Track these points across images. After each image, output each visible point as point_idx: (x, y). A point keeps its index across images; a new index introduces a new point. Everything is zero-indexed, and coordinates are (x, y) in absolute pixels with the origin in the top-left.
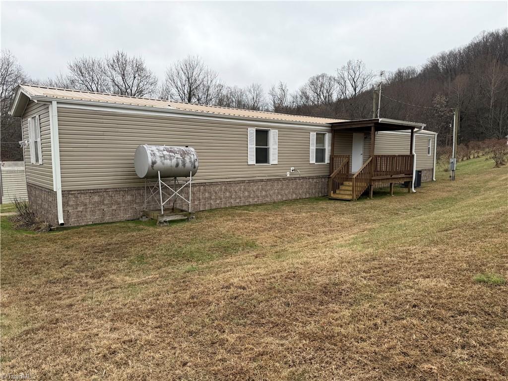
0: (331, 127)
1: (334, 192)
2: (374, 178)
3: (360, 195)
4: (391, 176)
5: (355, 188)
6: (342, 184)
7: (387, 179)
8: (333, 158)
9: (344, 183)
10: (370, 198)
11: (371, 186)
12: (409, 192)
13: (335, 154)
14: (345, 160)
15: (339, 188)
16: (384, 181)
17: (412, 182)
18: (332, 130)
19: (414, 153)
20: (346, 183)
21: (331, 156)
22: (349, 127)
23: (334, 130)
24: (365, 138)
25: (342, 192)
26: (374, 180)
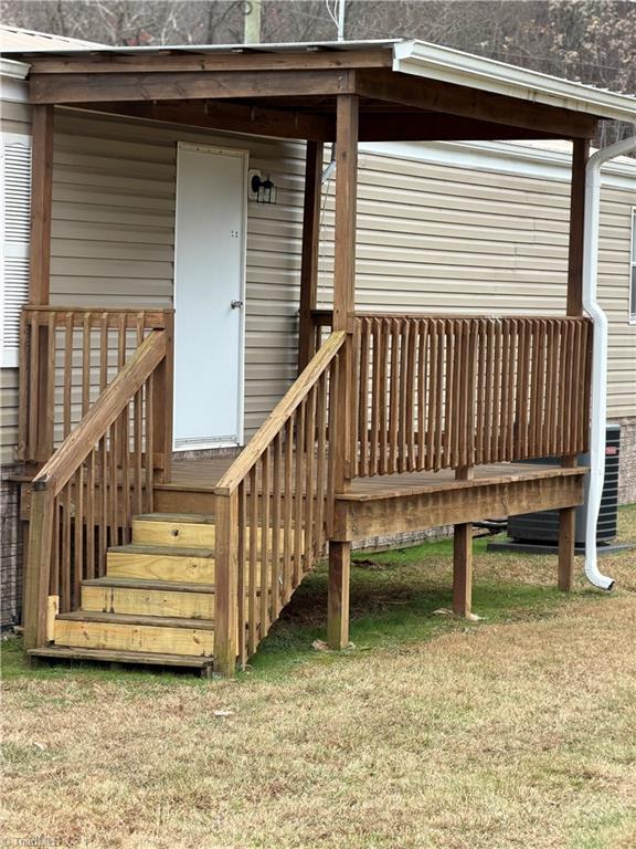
0: (27, 83)
1: (71, 605)
2: (357, 490)
3: (267, 625)
4: (461, 473)
5: (234, 568)
6: (125, 537)
7: (435, 495)
8: (43, 330)
9: (138, 525)
10: (334, 646)
11: (336, 546)
12: (564, 586)
13: (54, 302)
14: (141, 352)
15: (100, 569)
16: (421, 511)
17: (582, 512)
18: (31, 108)
19: (592, 306)
20: (156, 529)
21: (26, 310)
22: (160, 92)
23: (50, 107)
24: (256, 184)
25: (128, 603)
26: (358, 504)
